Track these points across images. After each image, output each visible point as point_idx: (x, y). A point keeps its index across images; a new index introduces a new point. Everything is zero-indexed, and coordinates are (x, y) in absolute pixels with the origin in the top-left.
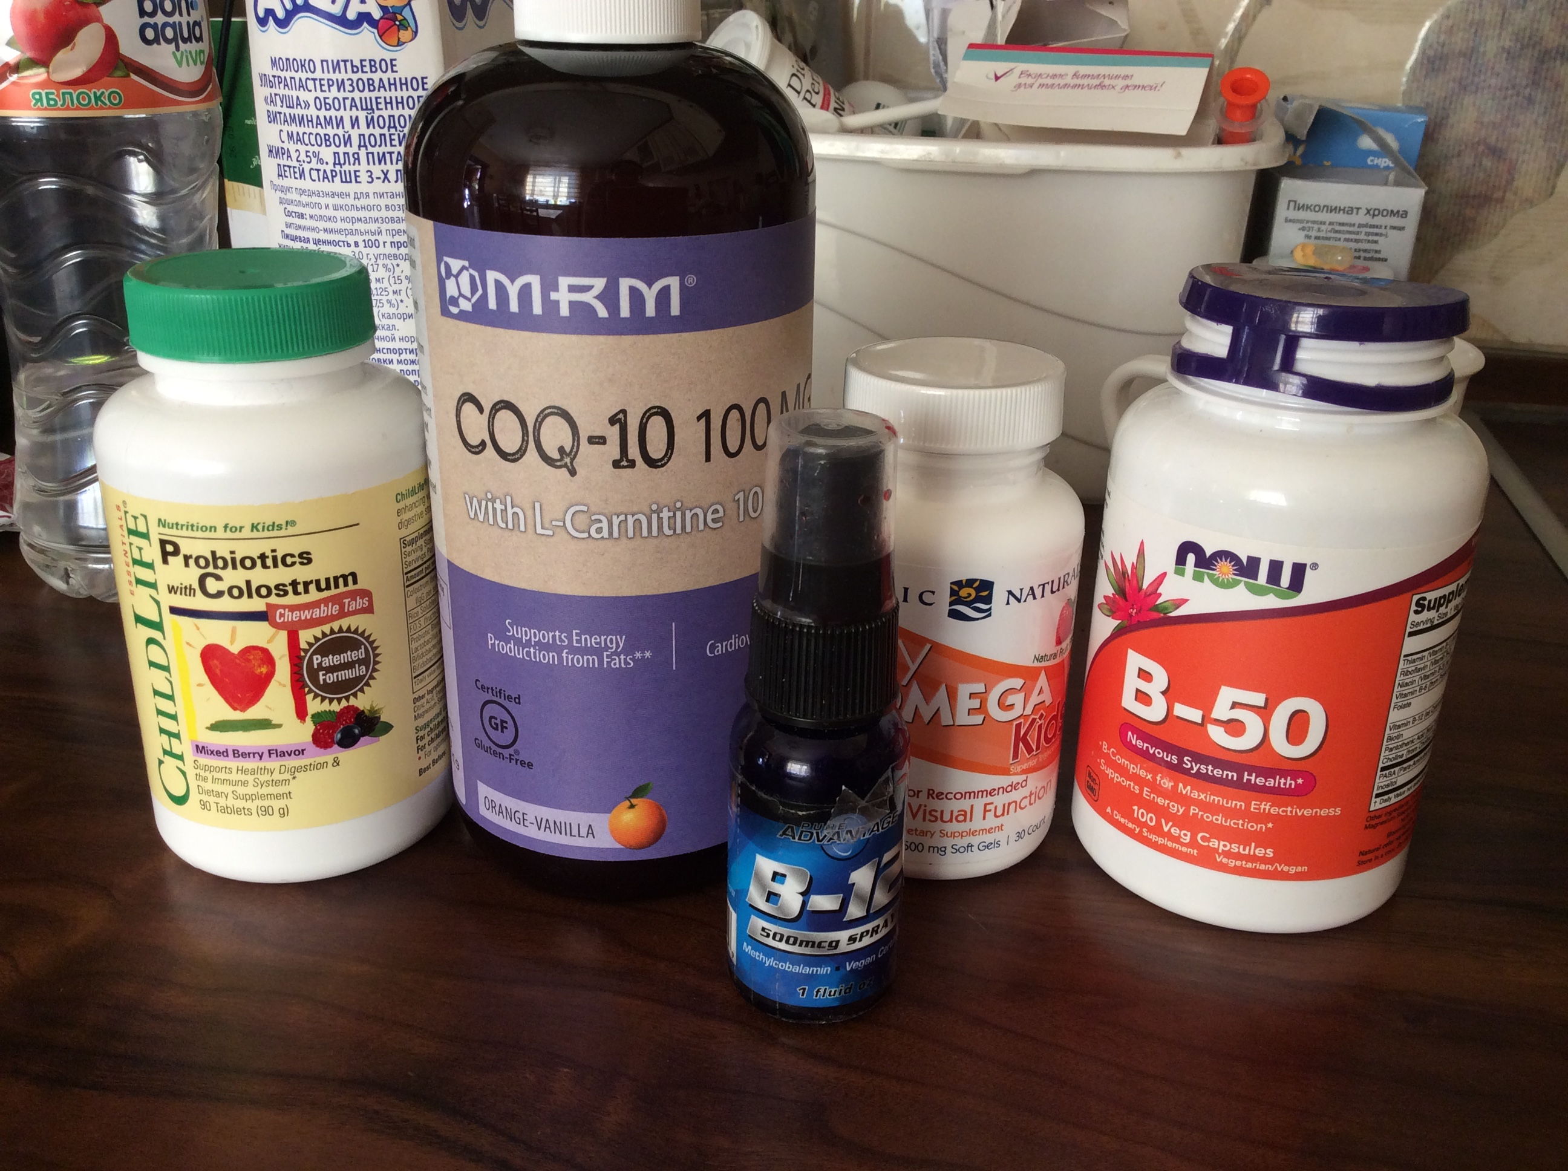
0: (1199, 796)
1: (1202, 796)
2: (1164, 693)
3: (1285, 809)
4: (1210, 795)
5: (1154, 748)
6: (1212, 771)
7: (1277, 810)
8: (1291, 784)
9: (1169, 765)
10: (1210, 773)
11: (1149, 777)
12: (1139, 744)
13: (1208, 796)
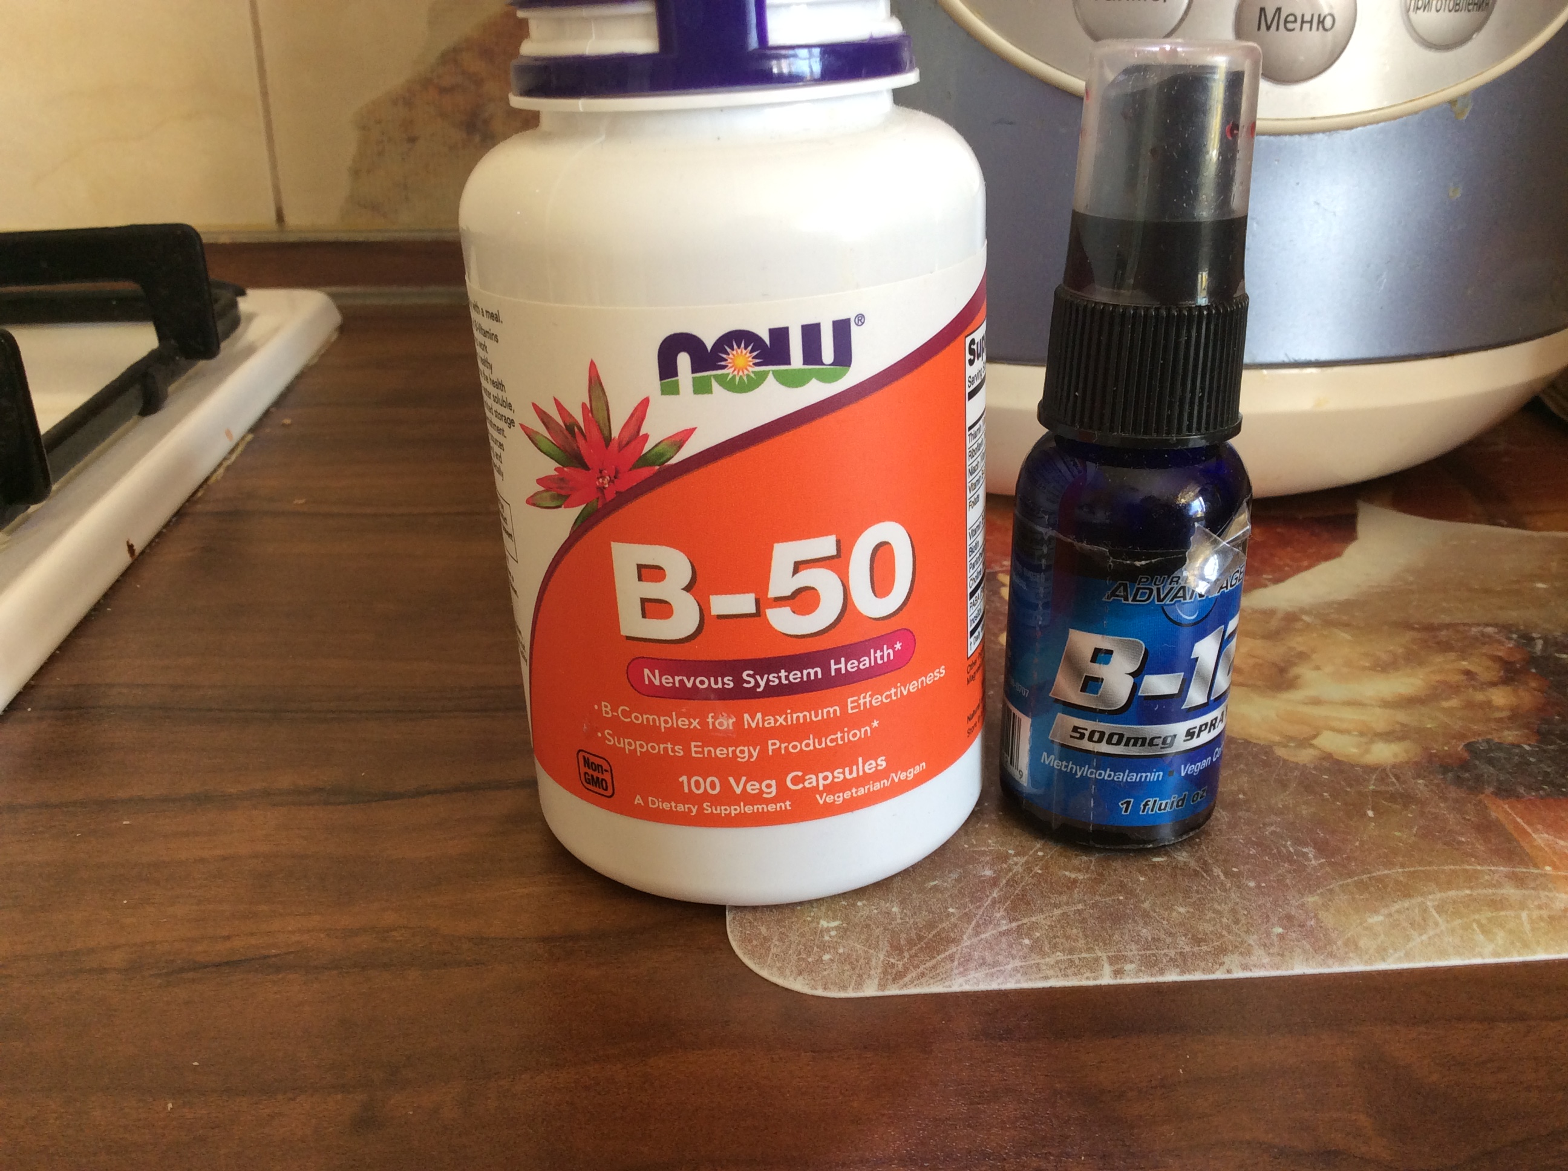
0: (776, 721)
1: (781, 720)
2: (688, 588)
3: (888, 693)
4: (791, 714)
5: (692, 679)
6: (787, 678)
7: (880, 699)
8: (889, 654)
9: (723, 695)
10: (784, 681)
11: (695, 723)
12: (667, 681)
13: (789, 716)
